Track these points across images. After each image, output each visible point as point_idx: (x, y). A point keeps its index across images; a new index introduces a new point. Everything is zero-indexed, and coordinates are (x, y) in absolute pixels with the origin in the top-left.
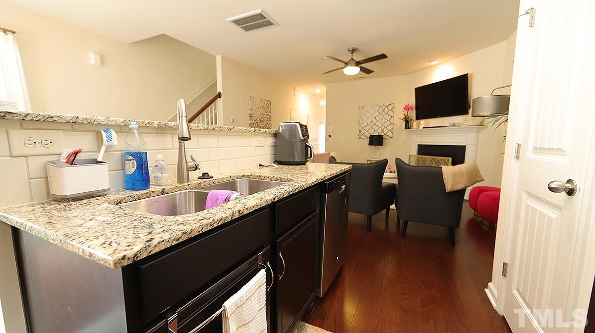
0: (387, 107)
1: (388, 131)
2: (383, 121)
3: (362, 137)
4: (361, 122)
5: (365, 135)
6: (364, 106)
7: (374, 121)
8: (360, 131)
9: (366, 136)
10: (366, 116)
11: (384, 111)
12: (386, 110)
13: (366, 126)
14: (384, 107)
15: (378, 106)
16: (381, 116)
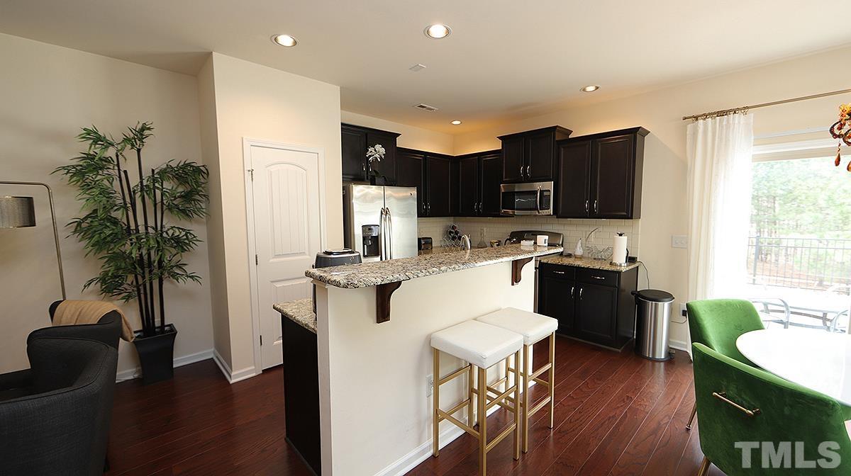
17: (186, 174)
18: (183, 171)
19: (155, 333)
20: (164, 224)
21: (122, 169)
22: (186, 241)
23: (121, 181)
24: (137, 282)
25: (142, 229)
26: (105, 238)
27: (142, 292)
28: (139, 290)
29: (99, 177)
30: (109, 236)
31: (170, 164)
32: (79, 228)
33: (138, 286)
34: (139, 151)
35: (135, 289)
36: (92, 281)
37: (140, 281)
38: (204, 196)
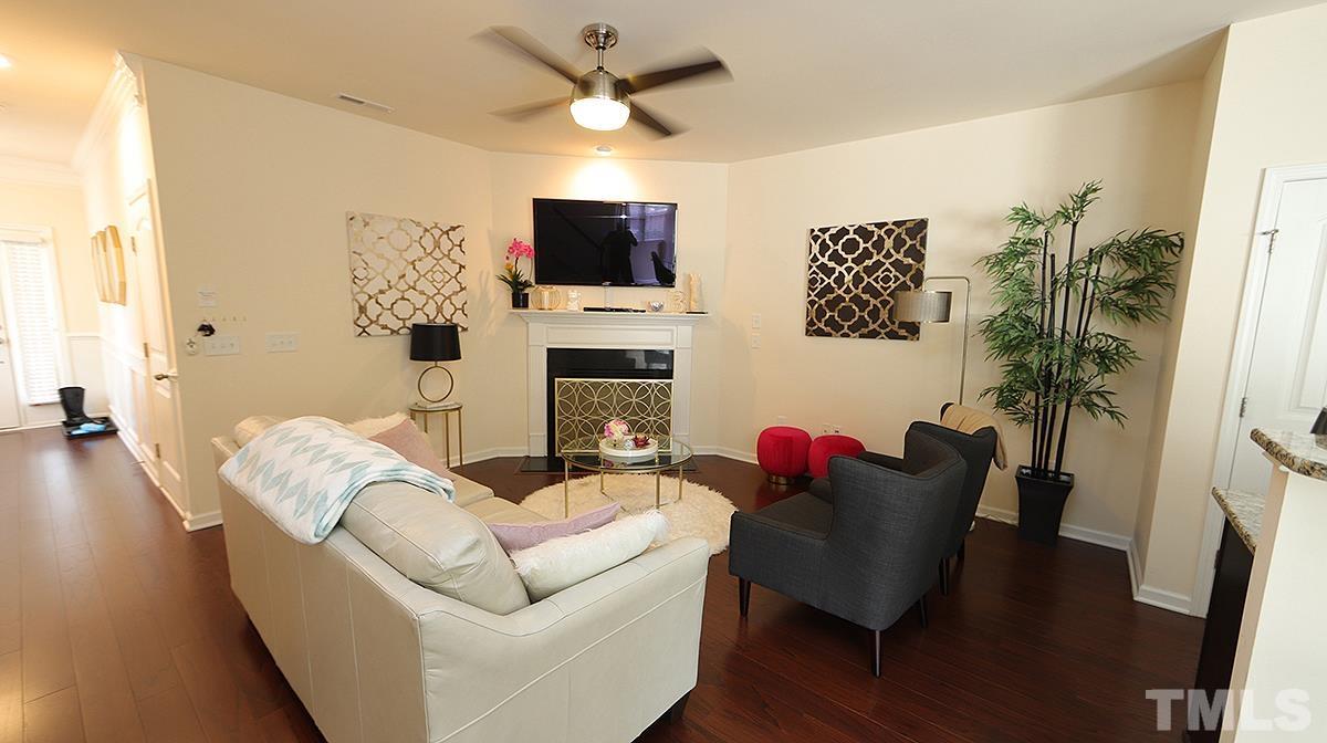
0: (447, 233)
1: (456, 309)
2: (438, 276)
3: (373, 329)
4: (360, 273)
5: (382, 321)
6: (372, 217)
7: (411, 276)
8: (362, 309)
9: (384, 327)
10: (381, 256)
11: (437, 245)
12: (445, 244)
13: (382, 292)
14: (437, 233)
15: (418, 224)
16: (429, 262)
17: (1140, 251)
18: (1137, 247)
19: (1046, 477)
20: (1089, 329)
21: (1049, 252)
22: (1115, 357)
23: (1044, 268)
24: (1037, 404)
25: (1058, 333)
26: (1011, 341)
27: (1040, 417)
28: (1037, 414)
29: (1018, 266)
30: (1015, 338)
31: (1119, 237)
32: (991, 328)
33: (1036, 408)
34: (1075, 224)
35: (1033, 412)
36: (989, 390)
37: (1041, 402)
38: (1168, 285)
